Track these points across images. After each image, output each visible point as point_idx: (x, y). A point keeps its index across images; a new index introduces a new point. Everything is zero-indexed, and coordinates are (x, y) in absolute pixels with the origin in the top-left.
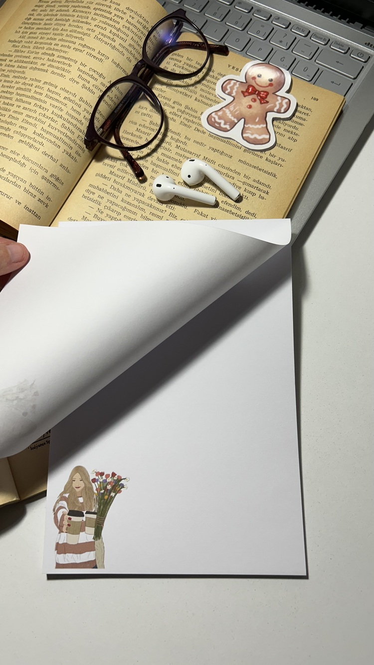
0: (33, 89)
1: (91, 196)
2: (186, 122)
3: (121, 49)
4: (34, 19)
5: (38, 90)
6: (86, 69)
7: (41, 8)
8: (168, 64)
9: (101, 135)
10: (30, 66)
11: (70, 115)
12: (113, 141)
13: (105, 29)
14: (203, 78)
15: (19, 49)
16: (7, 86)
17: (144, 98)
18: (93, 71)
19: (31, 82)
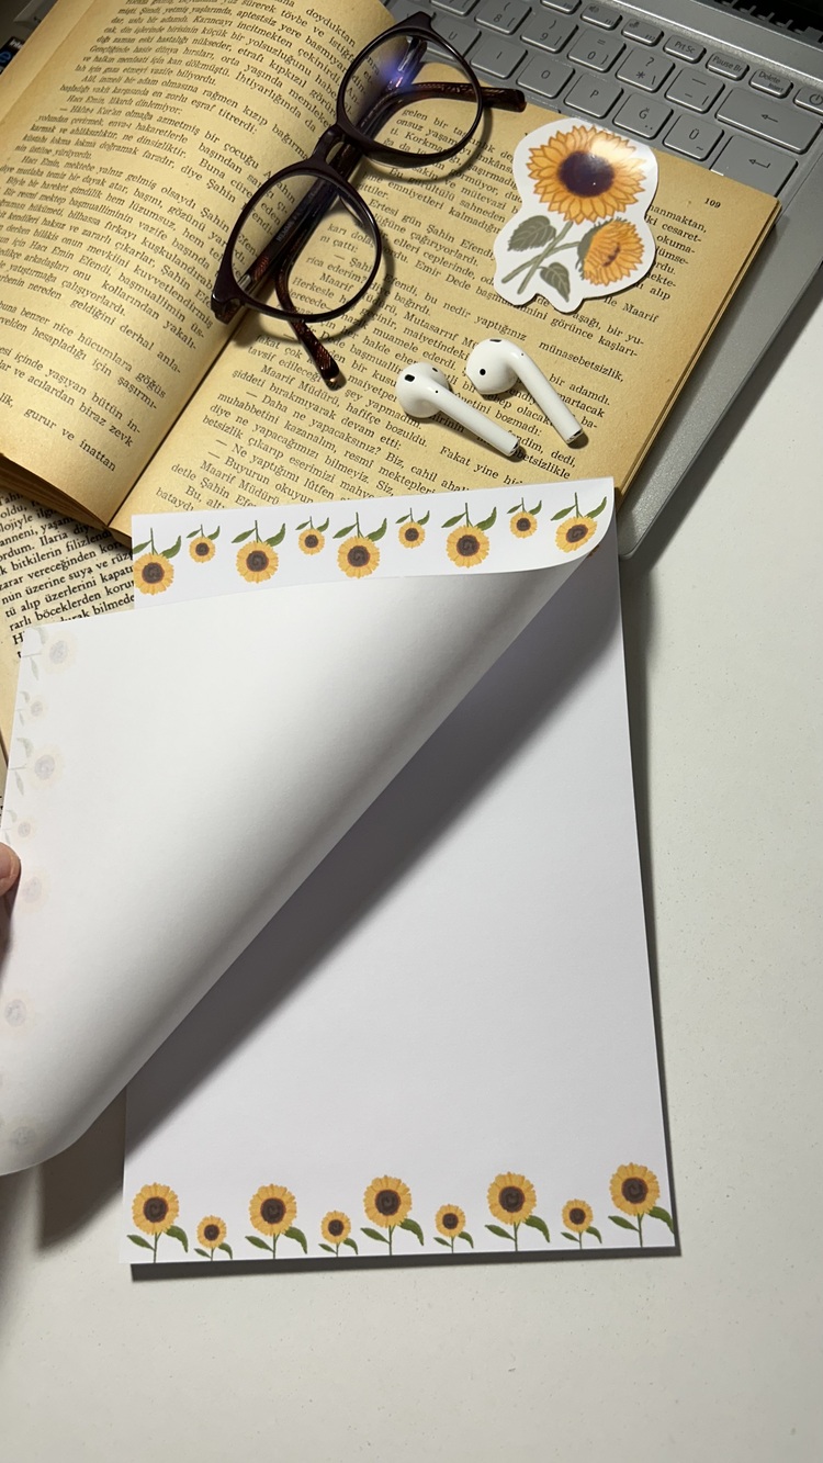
0: (105, 190)
1: (222, 419)
2: (429, 262)
3: (294, 102)
4: (116, 40)
5: (115, 193)
6: (218, 147)
7: (131, 16)
8: (395, 133)
9: (247, 289)
10: (101, 140)
11: (180, 247)
12: (273, 301)
13: (260, 58)
14: (469, 165)
15: (81, 104)
16: (53, 186)
17: (341, 208)
18: (232, 149)
19: (101, 177)
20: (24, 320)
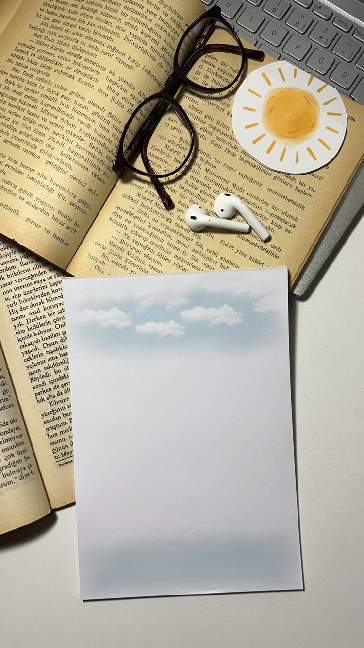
0: (60, 100)
1: (118, 219)
2: (217, 141)
3: (153, 54)
4: (57, 2)
5: (65, 101)
6: (115, 79)
10: (55, 67)
11: (98, 133)
13: (136, 28)
15: (42, 40)
16: (31, 90)
18: (123, 80)
19: (56, 90)
20: (22, 170)
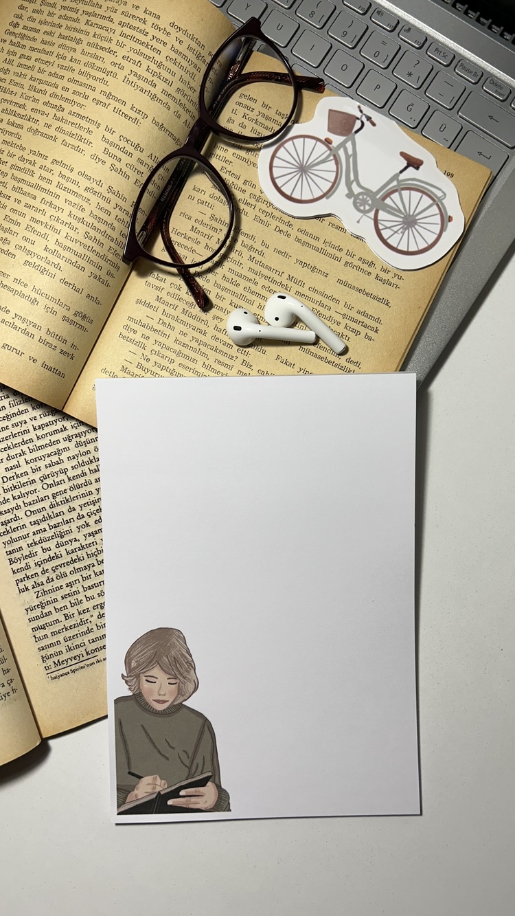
0: (37, 171)
1: (132, 335)
2: (262, 217)
4: (25, 28)
5: (45, 174)
6: (115, 138)
10: (28, 124)
11: (95, 217)
13: (139, 64)
17: (200, 171)
18: (125, 140)
19: (32, 158)
